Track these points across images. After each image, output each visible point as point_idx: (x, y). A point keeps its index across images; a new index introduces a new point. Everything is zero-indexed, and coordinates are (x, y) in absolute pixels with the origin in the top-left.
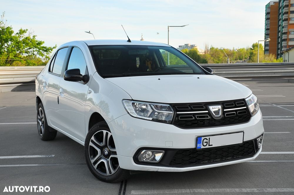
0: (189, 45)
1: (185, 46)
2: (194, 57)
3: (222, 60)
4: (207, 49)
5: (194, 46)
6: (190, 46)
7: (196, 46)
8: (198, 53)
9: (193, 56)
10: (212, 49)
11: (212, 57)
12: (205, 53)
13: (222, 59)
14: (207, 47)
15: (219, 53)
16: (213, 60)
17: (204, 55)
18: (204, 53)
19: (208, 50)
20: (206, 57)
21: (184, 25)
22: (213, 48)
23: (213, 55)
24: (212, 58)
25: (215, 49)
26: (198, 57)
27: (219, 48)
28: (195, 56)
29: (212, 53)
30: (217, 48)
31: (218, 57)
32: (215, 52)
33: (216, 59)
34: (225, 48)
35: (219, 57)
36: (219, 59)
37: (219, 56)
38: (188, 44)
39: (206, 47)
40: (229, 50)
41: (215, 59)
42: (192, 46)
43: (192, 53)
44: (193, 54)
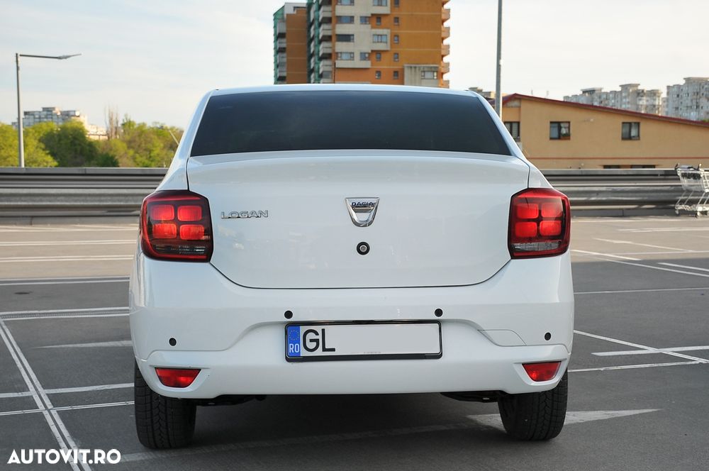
0: (58, 111)
1: (45, 113)
2: (79, 148)
3: (158, 159)
4: (115, 124)
5: (72, 113)
6: (59, 114)
7: (77, 114)
8: (87, 136)
9: (75, 145)
10: (128, 125)
11: (129, 148)
12: (107, 135)
13: (158, 155)
14: (114, 118)
15: (149, 139)
16: (134, 158)
17: (107, 142)
18: (106, 137)
19: (116, 128)
20: (111, 150)
21: (66, 54)
22: (130, 121)
23: (133, 144)
24: (131, 152)
25: (136, 127)
26: (88, 148)
27: (150, 124)
28: (80, 145)
29: (128, 137)
30: (144, 125)
31: (146, 150)
32: (140, 136)
33: (141, 156)
34: (165, 126)
35: (150, 151)
36: (152, 155)
37: (149, 146)
38: (54, 108)
39: (111, 119)
40: (178, 131)
41: (137, 155)
42: (67, 115)
43: (70, 137)
44: (75, 138)
